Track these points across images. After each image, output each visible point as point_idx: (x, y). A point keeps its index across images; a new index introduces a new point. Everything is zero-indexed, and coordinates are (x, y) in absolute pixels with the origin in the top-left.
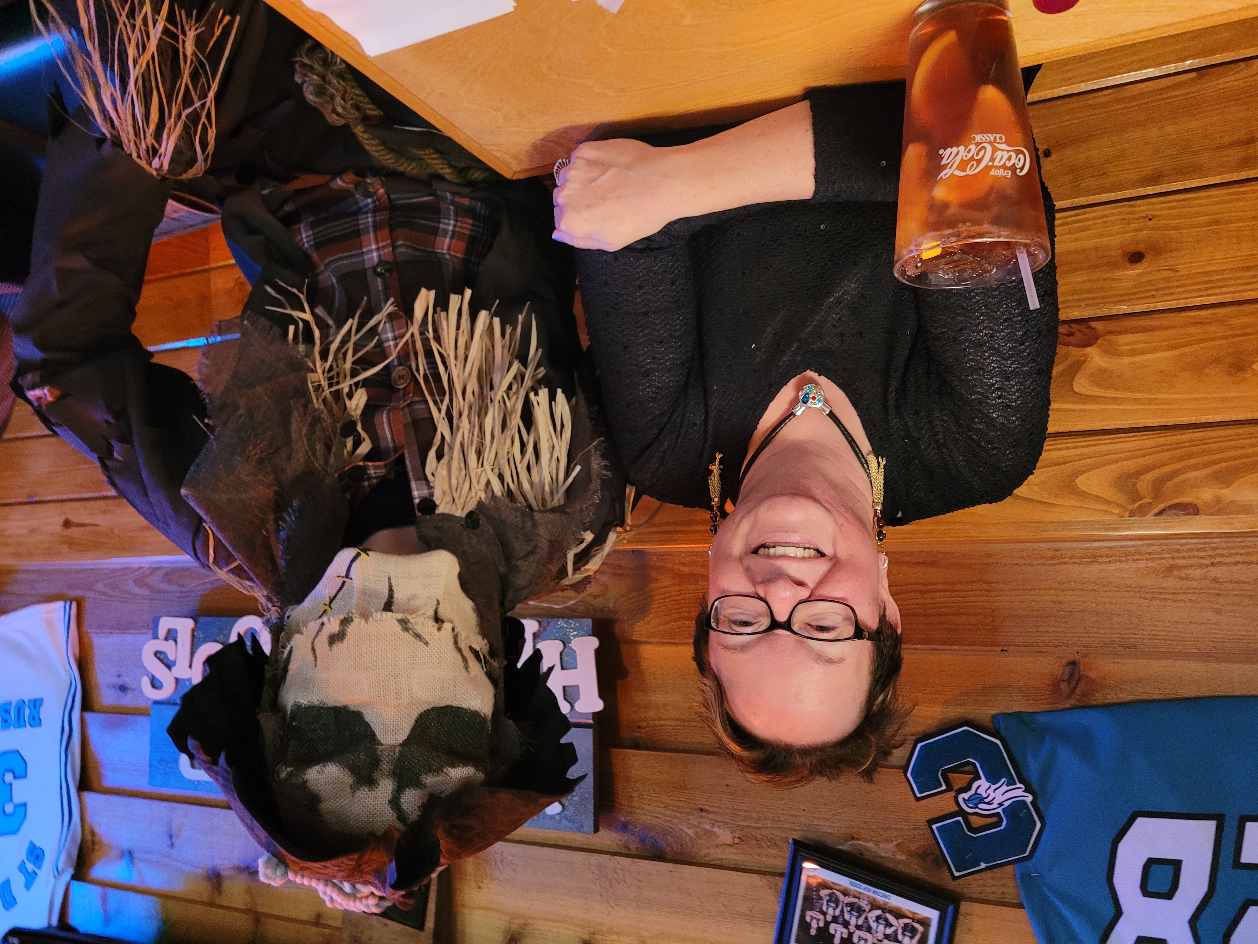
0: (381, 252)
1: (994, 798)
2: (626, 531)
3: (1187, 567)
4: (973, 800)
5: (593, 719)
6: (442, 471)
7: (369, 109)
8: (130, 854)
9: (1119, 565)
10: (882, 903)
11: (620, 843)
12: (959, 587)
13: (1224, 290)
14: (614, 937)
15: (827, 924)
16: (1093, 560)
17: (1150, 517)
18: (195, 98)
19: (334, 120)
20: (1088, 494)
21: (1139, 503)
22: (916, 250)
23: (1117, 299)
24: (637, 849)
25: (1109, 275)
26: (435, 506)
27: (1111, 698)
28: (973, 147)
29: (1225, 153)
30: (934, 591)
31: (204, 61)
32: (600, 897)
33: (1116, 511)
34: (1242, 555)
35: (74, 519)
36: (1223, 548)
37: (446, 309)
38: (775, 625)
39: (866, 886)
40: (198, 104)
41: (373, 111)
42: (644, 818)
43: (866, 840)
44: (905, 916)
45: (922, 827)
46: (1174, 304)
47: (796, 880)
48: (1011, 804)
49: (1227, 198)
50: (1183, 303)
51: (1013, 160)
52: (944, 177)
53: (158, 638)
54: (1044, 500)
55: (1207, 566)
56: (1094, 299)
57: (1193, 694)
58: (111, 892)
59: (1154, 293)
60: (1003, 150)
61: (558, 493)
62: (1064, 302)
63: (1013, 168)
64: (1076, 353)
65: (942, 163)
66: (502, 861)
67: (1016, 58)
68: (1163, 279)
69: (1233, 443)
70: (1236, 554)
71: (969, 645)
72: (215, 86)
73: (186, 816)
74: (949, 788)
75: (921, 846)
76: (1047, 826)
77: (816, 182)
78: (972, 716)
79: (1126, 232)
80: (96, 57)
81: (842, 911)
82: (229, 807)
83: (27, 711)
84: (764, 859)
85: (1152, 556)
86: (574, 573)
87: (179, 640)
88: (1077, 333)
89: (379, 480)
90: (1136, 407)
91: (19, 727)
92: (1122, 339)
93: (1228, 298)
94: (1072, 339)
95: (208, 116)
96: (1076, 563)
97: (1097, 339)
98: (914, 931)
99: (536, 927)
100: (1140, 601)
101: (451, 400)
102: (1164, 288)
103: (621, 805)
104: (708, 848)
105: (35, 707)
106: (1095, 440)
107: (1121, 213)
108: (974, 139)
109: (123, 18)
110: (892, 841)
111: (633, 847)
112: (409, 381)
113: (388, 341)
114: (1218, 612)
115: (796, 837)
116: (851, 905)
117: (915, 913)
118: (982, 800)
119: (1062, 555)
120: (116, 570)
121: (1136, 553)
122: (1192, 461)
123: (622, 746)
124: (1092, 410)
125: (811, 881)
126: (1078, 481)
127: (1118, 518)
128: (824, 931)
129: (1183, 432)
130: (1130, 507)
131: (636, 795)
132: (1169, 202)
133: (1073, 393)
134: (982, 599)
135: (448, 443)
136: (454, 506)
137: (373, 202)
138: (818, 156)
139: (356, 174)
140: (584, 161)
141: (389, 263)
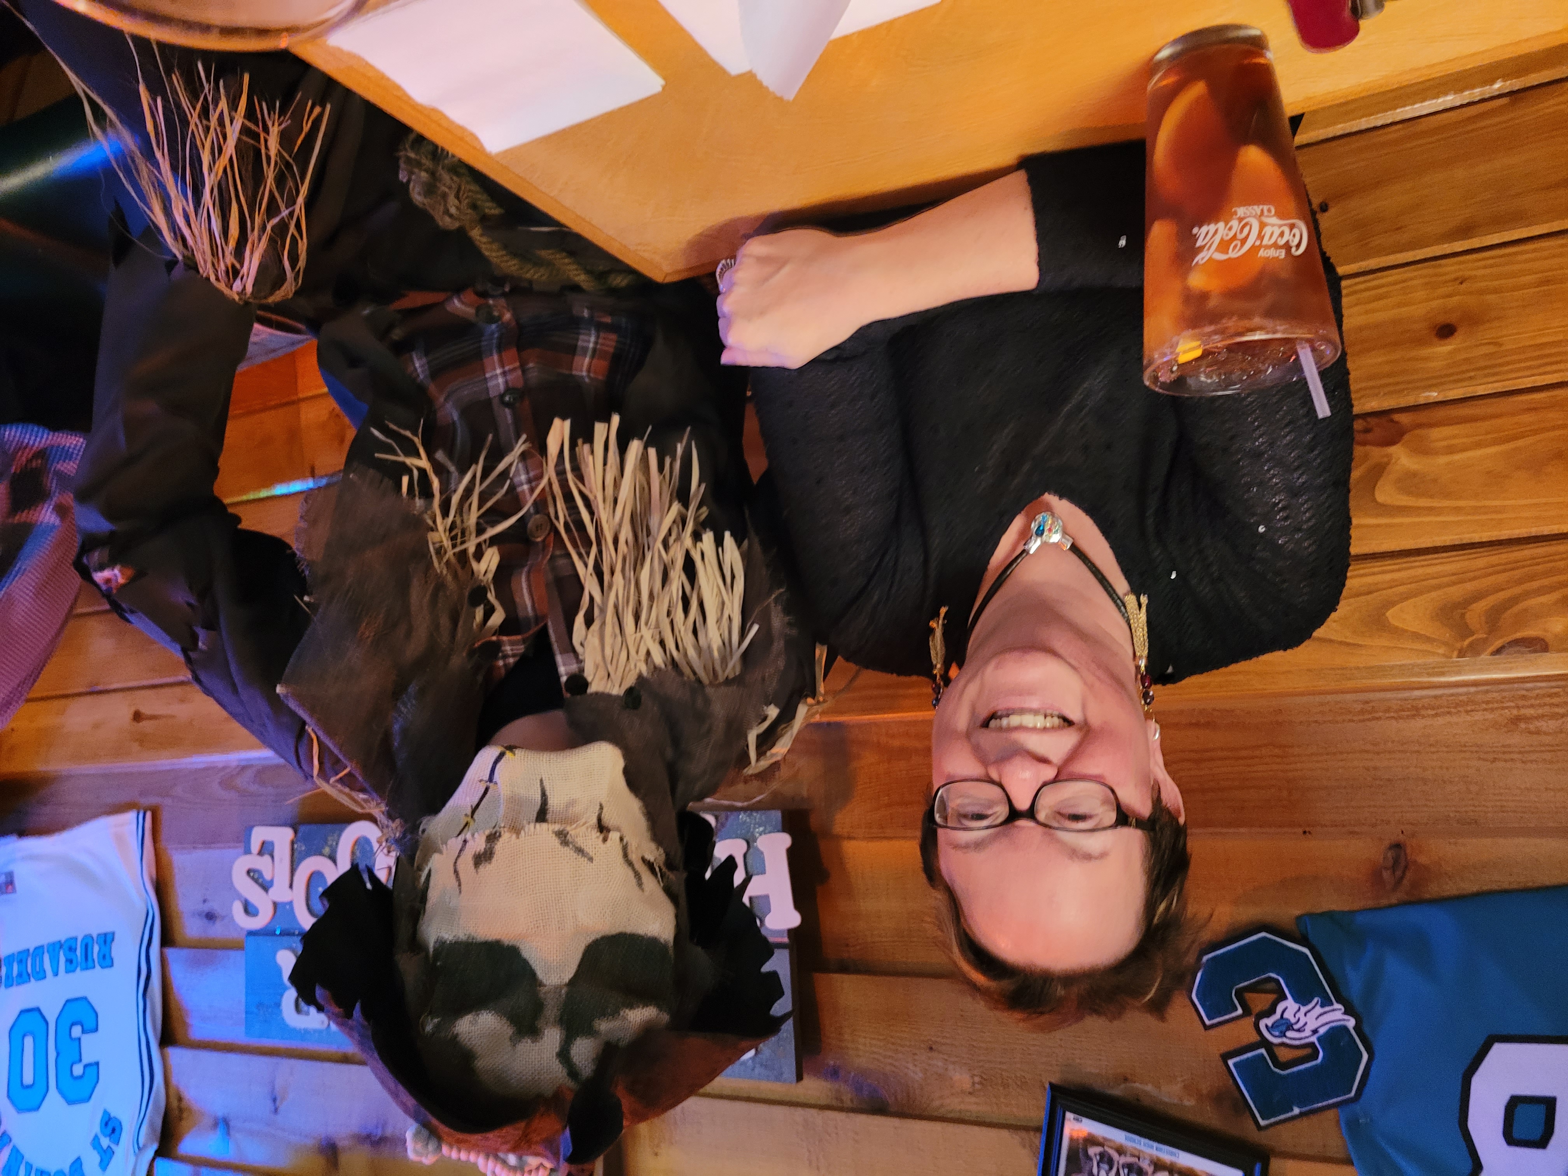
0: (509, 377)
1: (1306, 1024)
2: (818, 703)
3: (1537, 718)
4: (1277, 1026)
5: (789, 937)
6: (593, 640)
7: (488, 208)
8: (226, 1122)
9: (1448, 718)
10: (1168, 1162)
11: (829, 1093)
12: (1244, 753)
16: (1415, 713)
17: (1485, 657)
18: (282, 206)
19: (446, 223)
20: (1404, 630)
21: (1471, 639)
22: (1171, 352)
23: (1425, 383)
24: (851, 1100)
25: (1413, 354)
26: (586, 684)
27: (1450, 888)
28: (1234, 223)
30: (1211, 759)
31: (291, 161)
32: (808, 1163)
33: (1441, 651)
35: (146, 710)
37: (589, 439)
38: (1014, 815)
39: (1147, 1141)
40: (285, 213)
41: (492, 209)
42: (859, 1061)
43: (1143, 1082)
45: (1214, 1063)
46: (1499, 387)
47: (1056, 1135)
48: (1328, 1031)
49: (1558, 251)
51: (1287, 236)
52: (1200, 262)
53: (250, 853)
54: (1348, 641)
55: (1562, 716)
56: (1398, 383)
58: (204, 1171)
59: (1472, 374)
60: (1273, 225)
61: (731, 658)
62: (1357, 391)
63: (1287, 247)
64: (1376, 453)
65: (1197, 245)
66: (686, 1121)
68: (1486, 355)
71: (1261, 827)
72: (304, 190)
73: (292, 1074)
74: (1247, 1012)
75: (1215, 1087)
76: (1376, 1057)
77: (1040, 270)
78: (1270, 919)
79: (1434, 299)
80: (165, 166)
81: (1118, 1174)
83: (96, 949)
84: (1015, 1110)
85: (1491, 706)
86: (758, 760)
87: (276, 854)
88: (1377, 429)
89: (517, 659)
90: (1460, 518)
91: (87, 969)
92: (1436, 433)
94: (1369, 437)
95: (298, 226)
96: (1393, 718)
97: (1403, 434)
100: (1479, 763)
101: (600, 552)
102: (1486, 367)
103: (829, 1044)
104: (942, 1097)
105: (105, 942)
106: (1407, 563)
107: (1424, 276)
108: (1235, 213)
109: (194, 119)
110: (1176, 1082)
111: (846, 1098)
112: (547, 532)
113: (522, 484)
115: (1053, 1081)
116: (1129, 1166)
117: (1211, 1175)
118: (1290, 1027)
119: (1373, 707)
120: (197, 771)
121: (1471, 702)
122: (1535, 584)
123: (825, 968)
124: (1401, 525)
125: (1075, 1135)
126: (1389, 614)
127: (1443, 660)
129: (1520, 547)
130: (1459, 645)
131: (847, 1030)
132: (1484, 259)
133: (1377, 504)
134: (1274, 767)
135: (598, 606)
136: (610, 682)
137: (499, 329)
138: (1042, 239)
139: (477, 292)
140: (753, 260)
141: (518, 389)
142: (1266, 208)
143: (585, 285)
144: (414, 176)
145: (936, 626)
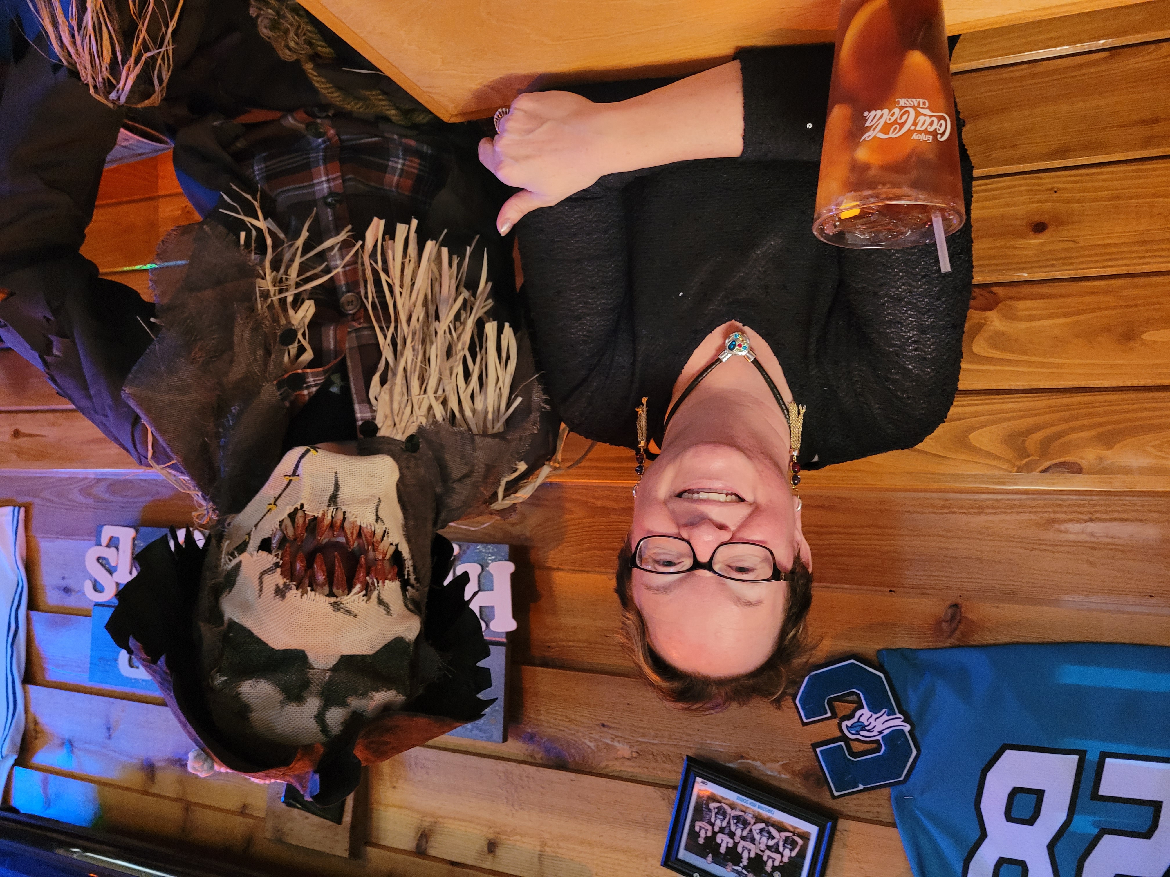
0: (332, 184)
1: (875, 726)
3: (1066, 521)
4: (855, 727)
5: (507, 638)
6: (385, 396)
7: (320, 46)
8: (70, 743)
9: (1003, 516)
10: (766, 817)
11: (526, 752)
12: (852, 530)
13: (1120, 262)
14: (518, 837)
15: (714, 834)
16: (980, 510)
17: (1036, 473)
19: (286, 55)
20: (980, 449)
21: (1029, 459)
22: (836, 209)
23: (1019, 266)
24: (542, 758)
25: (1012, 243)
26: (376, 429)
27: (989, 639)
28: (896, 111)
29: (1130, 131)
30: (830, 533)
32: (505, 801)
33: (1005, 467)
34: (1119, 512)
35: (23, 429)
36: (1101, 505)
37: (393, 236)
38: (696, 565)
39: (752, 801)
41: (324, 50)
42: (549, 730)
43: (754, 760)
44: (786, 830)
45: (807, 750)
46: (1072, 274)
47: (688, 793)
48: (890, 733)
49: (1129, 174)
50: (1081, 273)
51: (935, 126)
52: (867, 139)
53: (101, 545)
54: (939, 454)
55: (1085, 521)
56: (998, 265)
57: (1064, 639)
58: (51, 777)
59: (1054, 262)
60: (925, 115)
61: (499, 420)
63: (934, 133)
64: (979, 315)
65: (866, 125)
66: (416, 764)
67: (944, 26)
68: (1063, 249)
69: (1118, 407)
70: (1113, 511)
71: (860, 585)
72: (172, 25)
73: (123, 711)
74: (834, 715)
75: (805, 767)
76: (922, 754)
77: (744, 143)
78: (858, 650)
79: (1033, 203)
81: (729, 823)
82: (164, 704)
84: (660, 773)
85: (1035, 510)
86: (504, 497)
87: (120, 547)
88: (979, 297)
89: (316, 388)
90: (1030, 370)
92: (1021, 305)
93: (1123, 270)
96: (964, 513)
97: (997, 303)
98: (794, 844)
99: (445, 825)
100: (1021, 551)
101: (396, 328)
102: (1064, 258)
103: (529, 717)
104: (608, 760)
106: (989, 399)
107: (1028, 185)
108: (898, 103)
110: (778, 762)
111: (538, 756)
112: (357, 307)
114: (1092, 564)
115: (690, 754)
116: (738, 818)
117: (795, 828)
118: (863, 728)
119: (951, 505)
120: (62, 479)
121: (1021, 506)
122: (1079, 423)
123: (532, 663)
124: (988, 371)
125: (702, 794)
126: (971, 436)
127: (1006, 473)
128: (711, 841)
129: (1072, 395)
130: (1018, 463)
131: (543, 709)
132: (1074, 176)
133: (974, 354)
134: (874, 542)
135: (392, 370)
136: (395, 430)
137: (324, 142)
138: (747, 118)
139: (307, 113)
140: (523, 113)
141: (338, 194)
142: (921, 101)
143: (394, 119)
144: (262, 12)
145: (642, 412)
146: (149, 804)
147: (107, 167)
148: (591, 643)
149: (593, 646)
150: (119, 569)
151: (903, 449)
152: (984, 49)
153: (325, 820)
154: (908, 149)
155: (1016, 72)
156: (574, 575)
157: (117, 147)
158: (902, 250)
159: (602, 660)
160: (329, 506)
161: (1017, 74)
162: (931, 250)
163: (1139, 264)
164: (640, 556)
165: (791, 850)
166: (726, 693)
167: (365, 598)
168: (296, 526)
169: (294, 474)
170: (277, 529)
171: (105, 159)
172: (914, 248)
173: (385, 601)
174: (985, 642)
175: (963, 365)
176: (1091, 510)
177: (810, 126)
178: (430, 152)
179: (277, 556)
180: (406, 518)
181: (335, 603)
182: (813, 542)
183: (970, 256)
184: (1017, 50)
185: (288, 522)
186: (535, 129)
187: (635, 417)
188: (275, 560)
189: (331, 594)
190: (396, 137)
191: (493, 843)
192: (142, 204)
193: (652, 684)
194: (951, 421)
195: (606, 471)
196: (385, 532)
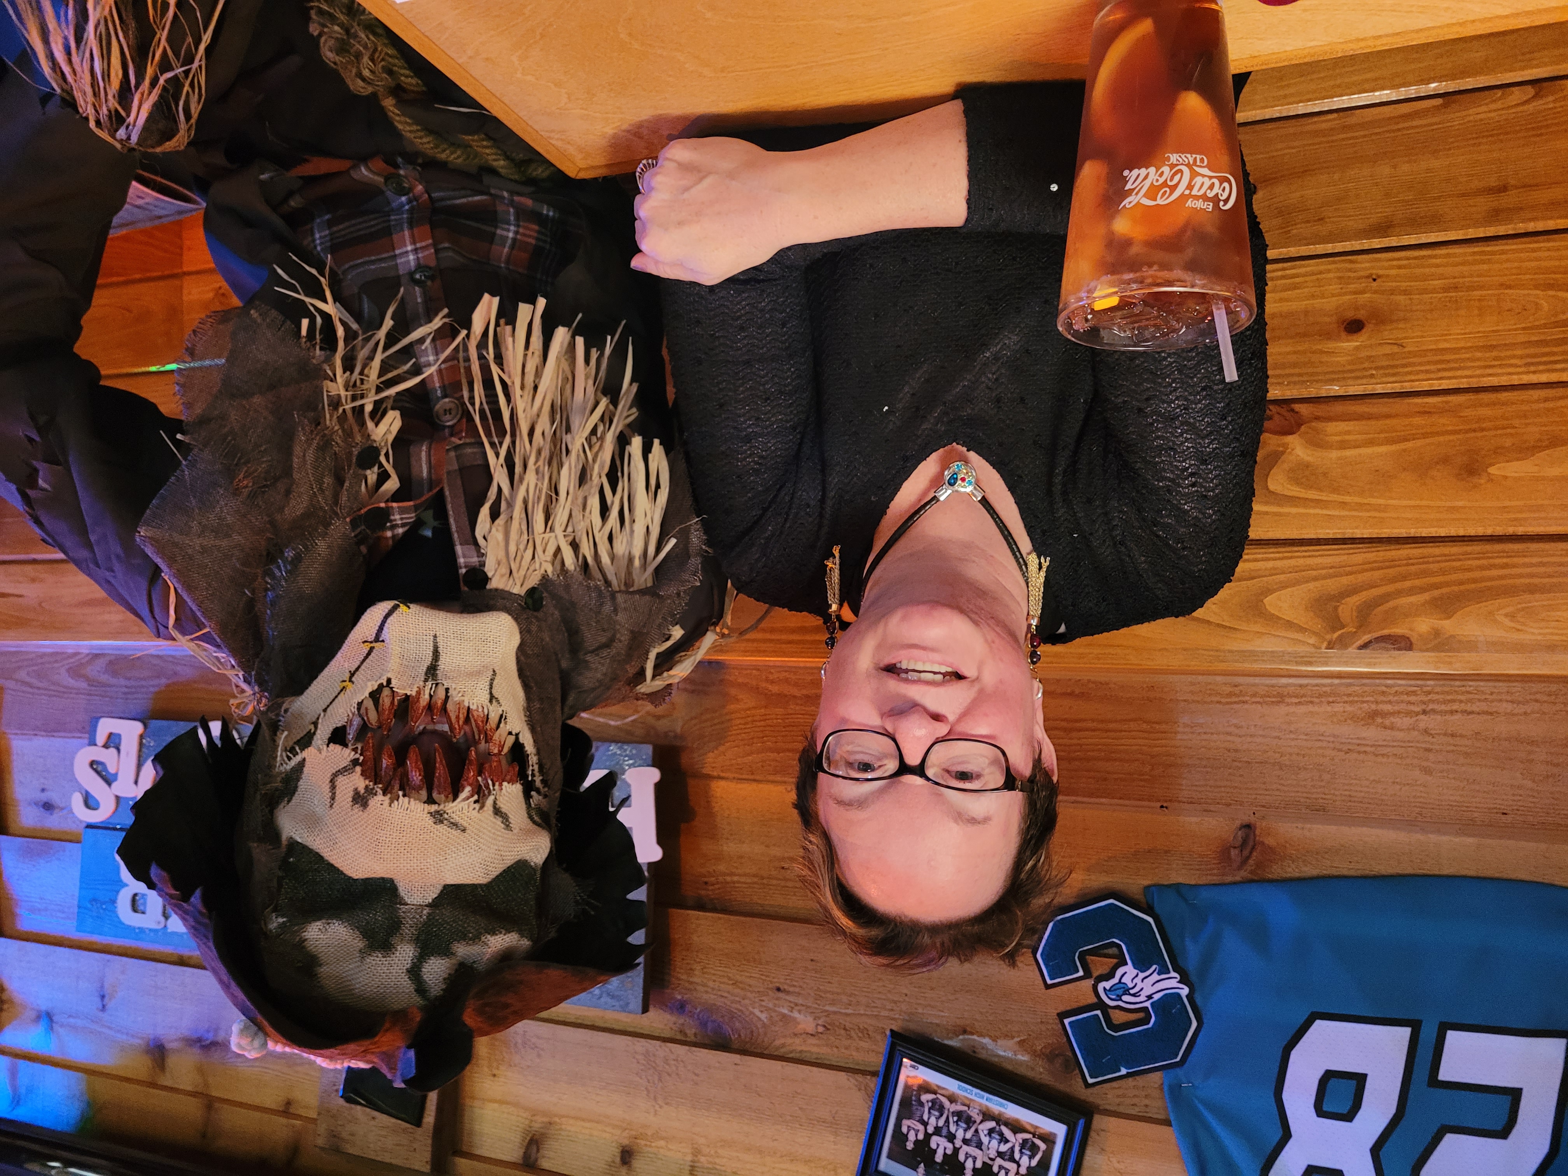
0: (420, 255)
1: (1142, 989)
3: (1392, 714)
4: (1115, 990)
5: (654, 870)
6: (497, 534)
7: (404, 76)
8: (49, 1016)
9: (1310, 708)
10: (997, 1113)
11: (673, 1027)
12: (1111, 726)
13: (1459, 373)
14: (662, 1143)
15: (928, 1136)
16: (1279, 699)
17: (1352, 650)
19: (358, 87)
20: (1279, 618)
21: (1340, 632)
22: (1087, 297)
23: (1327, 377)
24: (695, 1034)
25: (1320, 347)
26: (486, 579)
27: (1292, 870)
28: (1166, 169)
29: (1471, 202)
30: (1080, 730)
32: (645, 1093)
33: (1312, 641)
34: (1461, 701)
36: (1437, 693)
37: (512, 321)
38: (903, 769)
39: (978, 1091)
40: (180, 70)
41: (410, 80)
42: (705, 996)
43: (981, 1035)
44: (1025, 1131)
45: (1051, 1021)
46: (1397, 388)
47: (892, 1081)
48: (1162, 998)
49: (1470, 258)
50: (1408, 387)
51: (1216, 190)
52: (1127, 206)
53: (96, 745)
54: (1225, 623)
55: (1417, 714)
56: (1300, 375)
57: (1390, 871)
58: (22, 1064)
59: (1374, 372)
60: (1203, 176)
61: (645, 571)
63: (1216, 200)
64: (1277, 441)
65: (1126, 188)
66: (524, 1043)
67: (1227, 61)
68: (1386, 355)
69: (1458, 564)
70: (1453, 701)
71: (1121, 798)
73: (123, 972)
75: (1049, 1044)
76: (1205, 1025)
77: (969, 208)
78: (1119, 887)
79: (1345, 294)
81: (947, 1121)
84: (854, 1053)
85: (1351, 699)
86: (654, 676)
87: (122, 747)
88: (1277, 418)
89: (406, 529)
90: (1343, 513)
92: (1332, 427)
93: (1464, 383)
96: (1258, 702)
97: (1299, 425)
98: (1034, 1149)
99: (564, 1127)
100: (1334, 753)
101: (513, 442)
102: (1386, 367)
103: (680, 980)
104: (784, 1037)
106: (1290, 552)
107: (1338, 270)
108: (1168, 159)
110: (1013, 1037)
111: (690, 1032)
112: (459, 417)
114: (1427, 771)
115: (895, 1028)
116: (959, 1114)
117: (1037, 1127)
118: (1127, 991)
119: (1241, 692)
120: (44, 655)
121: (1334, 693)
122: (1408, 584)
123: (683, 905)
124: (1289, 514)
125: (911, 1082)
126: (1266, 601)
127: (1313, 650)
128: (923, 1145)
129: (1398, 546)
130: (1328, 637)
131: (698, 967)
132: (1399, 259)
133: (1270, 492)
134: (1140, 741)
135: (506, 499)
136: (511, 581)
137: (410, 201)
138: (972, 176)
139: (386, 162)
140: (675, 165)
141: (430, 268)
142: (1198, 157)
143: (503, 171)
144: (326, 30)
145: (833, 566)
146: (157, 1100)
147: (113, 233)
148: (762, 878)
149: (765, 881)
150: (120, 777)
151: (1177, 617)
152: (1281, 93)
153: (400, 1122)
154: (1180, 219)
155: (1323, 124)
156: (740, 786)
157: (126, 206)
158: (1174, 353)
159: (777, 900)
160: (426, 680)
161: (1324, 126)
162: (1213, 354)
163: (1483, 376)
164: (828, 758)
165: (1031, 1157)
166: (943, 944)
167: (477, 806)
168: (380, 709)
169: (377, 639)
170: (353, 714)
171: (111, 222)
172: (1191, 350)
173: (503, 810)
174: (1285, 875)
175: (1256, 507)
176: (1425, 699)
177: (1054, 188)
178: (551, 214)
179: (355, 750)
180: (528, 699)
181: (437, 812)
182: (1061, 741)
183: (1265, 363)
184: (1324, 94)
185: (369, 704)
186: (692, 187)
187: (823, 571)
188: (353, 756)
189: (430, 801)
190: (506, 194)
191: (628, 1152)
192: (162, 283)
193: (843, 932)
194: (1240, 580)
195: (784, 646)
196: (501, 716)
